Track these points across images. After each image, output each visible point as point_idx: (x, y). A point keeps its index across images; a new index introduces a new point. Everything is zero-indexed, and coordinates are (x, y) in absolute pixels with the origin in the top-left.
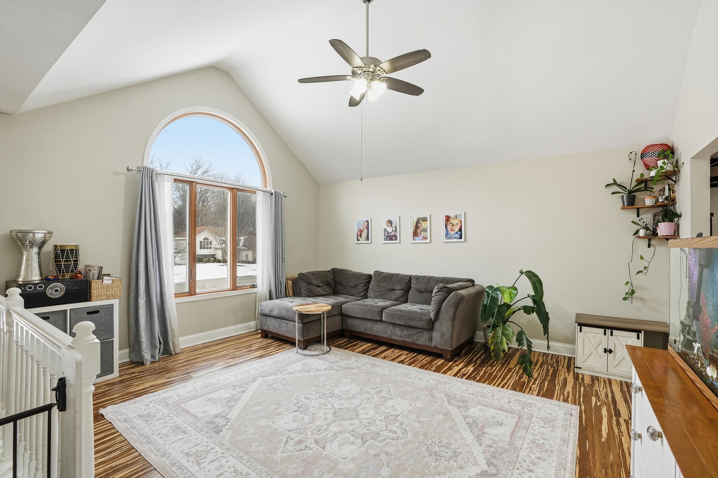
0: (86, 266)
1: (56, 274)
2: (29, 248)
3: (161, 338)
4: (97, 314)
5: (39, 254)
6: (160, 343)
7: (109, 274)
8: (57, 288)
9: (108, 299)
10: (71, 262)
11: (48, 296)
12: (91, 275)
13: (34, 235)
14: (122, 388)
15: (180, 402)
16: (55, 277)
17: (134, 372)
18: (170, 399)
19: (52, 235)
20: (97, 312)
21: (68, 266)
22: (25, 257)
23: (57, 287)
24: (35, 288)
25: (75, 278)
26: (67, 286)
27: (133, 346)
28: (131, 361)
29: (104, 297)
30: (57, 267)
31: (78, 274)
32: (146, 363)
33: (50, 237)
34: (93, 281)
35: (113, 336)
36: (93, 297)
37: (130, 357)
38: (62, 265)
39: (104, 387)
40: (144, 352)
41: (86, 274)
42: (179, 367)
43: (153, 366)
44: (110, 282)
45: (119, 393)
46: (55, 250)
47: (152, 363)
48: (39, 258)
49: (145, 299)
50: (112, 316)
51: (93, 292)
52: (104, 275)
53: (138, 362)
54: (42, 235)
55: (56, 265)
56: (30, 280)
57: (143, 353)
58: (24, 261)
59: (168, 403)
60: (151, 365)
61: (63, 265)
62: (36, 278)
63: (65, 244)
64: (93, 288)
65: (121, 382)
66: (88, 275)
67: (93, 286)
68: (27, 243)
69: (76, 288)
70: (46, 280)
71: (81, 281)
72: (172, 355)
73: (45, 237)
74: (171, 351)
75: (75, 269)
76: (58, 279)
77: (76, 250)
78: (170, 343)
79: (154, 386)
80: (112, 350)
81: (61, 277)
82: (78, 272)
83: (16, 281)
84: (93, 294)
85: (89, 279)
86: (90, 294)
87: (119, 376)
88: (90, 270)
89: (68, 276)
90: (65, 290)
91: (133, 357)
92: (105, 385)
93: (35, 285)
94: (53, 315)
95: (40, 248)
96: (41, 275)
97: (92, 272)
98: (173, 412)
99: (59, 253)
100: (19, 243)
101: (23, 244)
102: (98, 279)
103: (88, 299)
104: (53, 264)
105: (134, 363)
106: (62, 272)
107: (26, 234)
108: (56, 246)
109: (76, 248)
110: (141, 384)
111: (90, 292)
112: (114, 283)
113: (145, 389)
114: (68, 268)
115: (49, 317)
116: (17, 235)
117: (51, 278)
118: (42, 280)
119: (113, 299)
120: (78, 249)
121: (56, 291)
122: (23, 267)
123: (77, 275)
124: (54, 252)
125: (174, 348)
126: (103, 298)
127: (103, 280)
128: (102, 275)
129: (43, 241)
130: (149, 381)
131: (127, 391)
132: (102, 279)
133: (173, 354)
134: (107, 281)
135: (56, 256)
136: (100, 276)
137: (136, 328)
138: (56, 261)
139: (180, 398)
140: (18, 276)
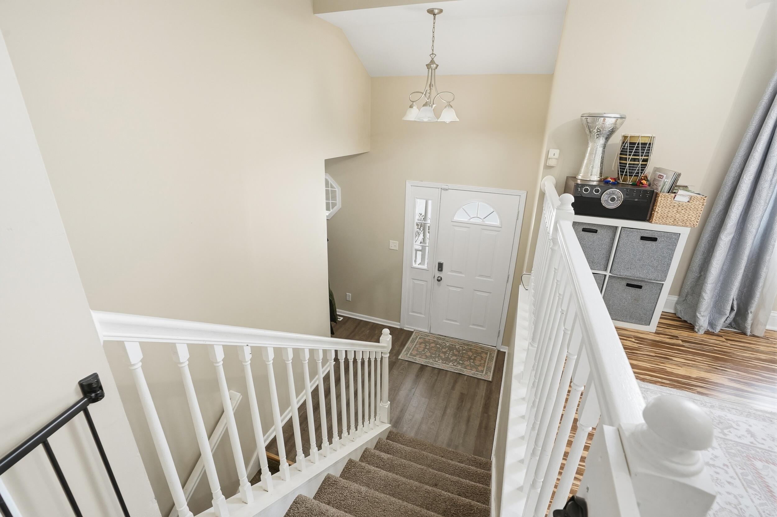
0: (657, 169)
1: (616, 176)
2: (596, 137)
3: (735, 303)
4: (653, 243)
5: (604, 147)
6: (732, 309)
7: (686, 187)
8: (615, 197)
9: (675, 225)
10: (639, 161)
11: (602, 204)
12: (661, 184)
13: (604, 120)
14: (656, 356)
15: (753, 452)
16: (615, 179)
17: (677, 337)
18: (732, 430)
19: (624, 121)
20: (655, 239)
21: (633, 167)
22: (589, 149)
23: (614, 194)
24: (591, 191)
25: (638, 184)
26: (627, 194)
27: (686, 296)
28: (675, 314)
29: (670, 221)
30: (620, 166)
31: (644, 179)
32: (699, 331)
33: (622, 124)
34: (661, 195)
35: (665, 280)
36: (654, 218)
37: (676, 309)
38: (626, 164)
39: (633, 340)
40: (700, 313)
41: (654, 181)
42: (755, 367)
43: (707, 338)
44: (686, 199)
45: (649, 362)
46: (624, 142)
47: (707, 333)
48: (604, 152)
49: (732, 236)
50: (673, 250)
51: (657, 210)
52: (679, 186)
53: (685, 322)
54: (613, 120)
55: (620, 163)
56: (588, 180)
57: (698, 315)
58: (587, 155)
59: (728, 437)
60: (706, 336)
61: (628, 165)
62: (595, 178)
63: (636, 134)
64: (658, 204)
65: (655, 344)
66: (655, 183)
67: (659, 202)
68: (595, 131)
69: (636, 200)
70: (605, 183)
71: (646, 191)
72: (744, 334)
73: (615, 124)
74: (745, 327)
75: (641, 173)
76: (618, 183)
77: (650, 144)
78: (750, 317)
79: (705, 381)
80: (657, 296)
81: (621, 181)
82: (644, 177)
83: (575, 177)
84: (655, 213)
85: (657, 189)
86: (652, 212)
87: (656, 333)
88: (661, 177)
89: (630, 181)
90: (622, 200)
91: (680, 311)
92: (637, 338)
93: (592, 187)
94: (602, 229)
95: (607, 139)
96: (601, 174)
97: (663, 180)
98: (735, 468)
99: (627, 146)
100: (587, 130)
101: (590, 132)
102: (668, 193)
103: (648, 219)
104: (617, 162)
105: (679, 319)
106: (625, 175)
107: (596, 119)
108: (625, 137)
109: (651, 141)
110: (685, 365)
111: (653, 210)
112: (691, 201)
113: (689, 378)
114: (633, 170)
115: (597, 230)
116: (587, 120)
117: (610, 181)
118: (600, 181)
119: (683, 226)
120: (653, 143)
121: (613, 199)
122: (585, 161)
123: (642, 182)
124: (622, 146)
125: (752, 325)
126: (668, 222)
127: (675, 195)
128: (676, 186)
129: (613, 129)
130: (697, 367)
131: (662, 366)
132: (675, 193)
133: (749, 333)
134: (682, 197)
135: (623, 152)
136: (673, 190)
137: (700, 273)
138: (621, 159)
139: (755, 442)
140: (578, 173)
